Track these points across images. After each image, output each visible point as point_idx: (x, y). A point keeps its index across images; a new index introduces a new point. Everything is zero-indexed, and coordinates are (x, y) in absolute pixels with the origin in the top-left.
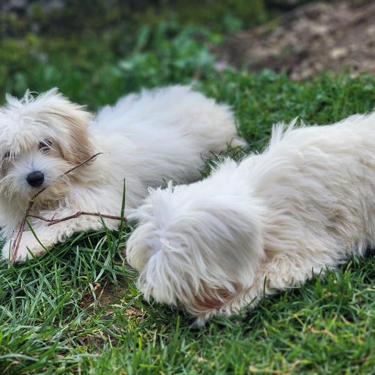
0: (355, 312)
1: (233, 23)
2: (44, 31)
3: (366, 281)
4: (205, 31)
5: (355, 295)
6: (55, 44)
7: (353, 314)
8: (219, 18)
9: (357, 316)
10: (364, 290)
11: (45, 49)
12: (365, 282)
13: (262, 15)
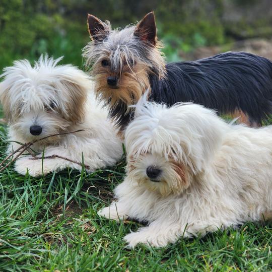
0: (244, 264)
1: (200, 40)
2: (67, 14)
3: (256, 242)
4: (179, 41)
5: (246, 250)
6: (73, 25)
7: (242, 264)
8: (191, 34)
9: (244, 266)
10: (253, 249)
11: (65, 27)
12: (254, 243)
13: (221, 39)
